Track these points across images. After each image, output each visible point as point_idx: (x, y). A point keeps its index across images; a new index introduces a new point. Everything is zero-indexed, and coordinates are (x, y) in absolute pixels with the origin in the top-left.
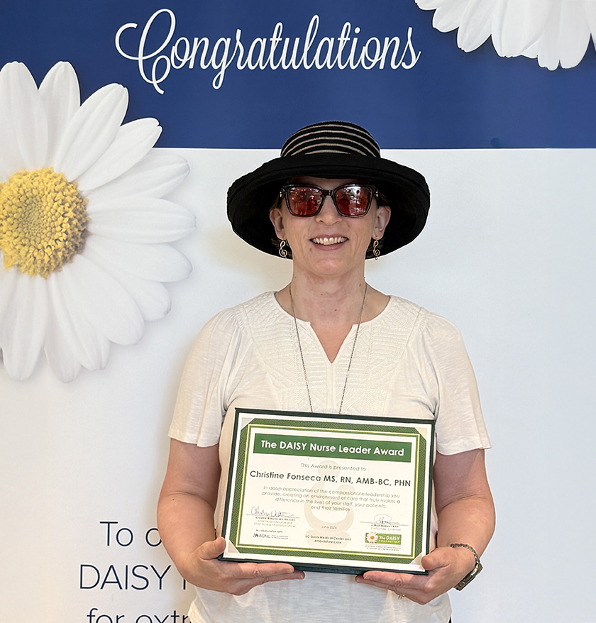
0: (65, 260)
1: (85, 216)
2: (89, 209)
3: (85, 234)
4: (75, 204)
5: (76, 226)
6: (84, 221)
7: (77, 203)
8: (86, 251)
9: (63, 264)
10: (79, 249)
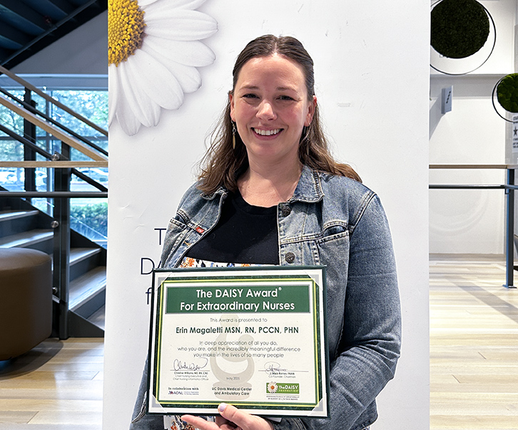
0: (129, 53)
1: (143, 23)
2: (145, 18)
3: (143, 35)
4: (136, 16)
5: (137, 30)
6: (142, 26)
7: (137, 15)
8: (143, 47)
9: (129, 56)
10: (139, 44)
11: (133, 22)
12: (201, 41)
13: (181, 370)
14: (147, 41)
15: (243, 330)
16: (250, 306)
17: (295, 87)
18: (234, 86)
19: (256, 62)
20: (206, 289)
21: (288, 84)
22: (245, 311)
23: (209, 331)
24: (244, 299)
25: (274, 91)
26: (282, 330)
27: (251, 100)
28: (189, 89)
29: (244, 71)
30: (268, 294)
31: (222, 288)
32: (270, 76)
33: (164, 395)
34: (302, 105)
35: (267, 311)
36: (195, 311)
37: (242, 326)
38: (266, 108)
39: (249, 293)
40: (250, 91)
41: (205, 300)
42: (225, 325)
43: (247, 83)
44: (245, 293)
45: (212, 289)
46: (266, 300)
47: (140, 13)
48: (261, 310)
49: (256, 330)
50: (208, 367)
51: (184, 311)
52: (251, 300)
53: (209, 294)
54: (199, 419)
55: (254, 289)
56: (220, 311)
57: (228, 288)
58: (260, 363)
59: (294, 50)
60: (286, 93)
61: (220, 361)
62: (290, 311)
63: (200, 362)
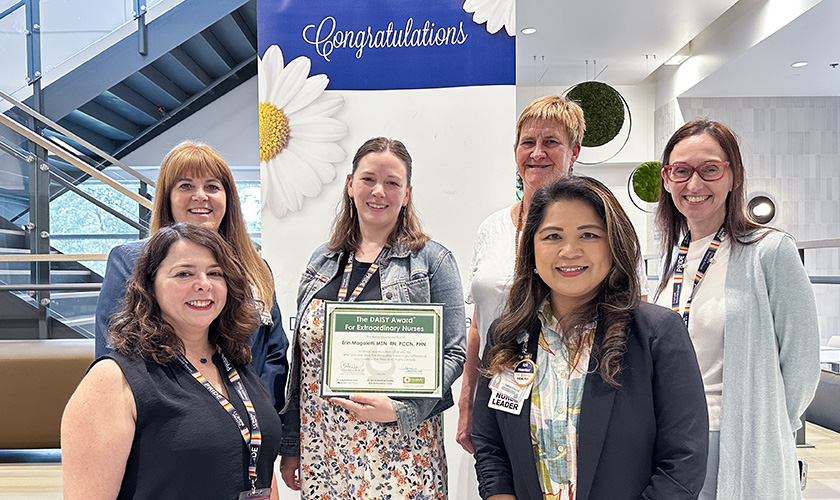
0: (277, 152)
1: (288, 128)
2: (290, 123)
3: (288, 137)
5: (283, 134)
6: (287, 130)
7: (283, 121)
8: (289, 147)
9: (276, 154)
10: (285, 146)
11: (280, 127)
12: (335, 142)
13: (346, 368)
14: (291, 142)
15: (388, 343)
16: (394, 329)
17: (400, 177)
18: (354, 171)
19: (372, 156)
20: (363, 316)
21: (395, 174)
22: (390, 331)
23: (365, 344)
24: (389, 324)
25: (385, 177)
26: (415, 344)
27: (368, 182)
28: (326, 181)
29: (364, 161)
30: (406, 321)
31: (375, 317)
32: (383, 167)
33: (334, 384)
34: (403, 190)
35: (405, 332)
36: (355, 330)
37: (388, 341)
38: (379, 188)
39: (393, 320)
40: (368, 176)
41: (363, 324)
42: (376, 340)
43: (367, 170)
44: (390, 320)
45: (368, 317)
46: (405, 325)
47: (286, 120)
48: (400, 331)
49: (398, 344)
50: (365, 367)
51: (348, 330)
52: (394, 324)
53: (366, 320)
54: (344, 400)
55: (396, 317)
56: (373, 331)
57: (379, 316)
58: (399, 365)
59: (400, 150)
60: (394, 180)
61: (372, 363)
62: (421, 332)
63: (359, 364)
